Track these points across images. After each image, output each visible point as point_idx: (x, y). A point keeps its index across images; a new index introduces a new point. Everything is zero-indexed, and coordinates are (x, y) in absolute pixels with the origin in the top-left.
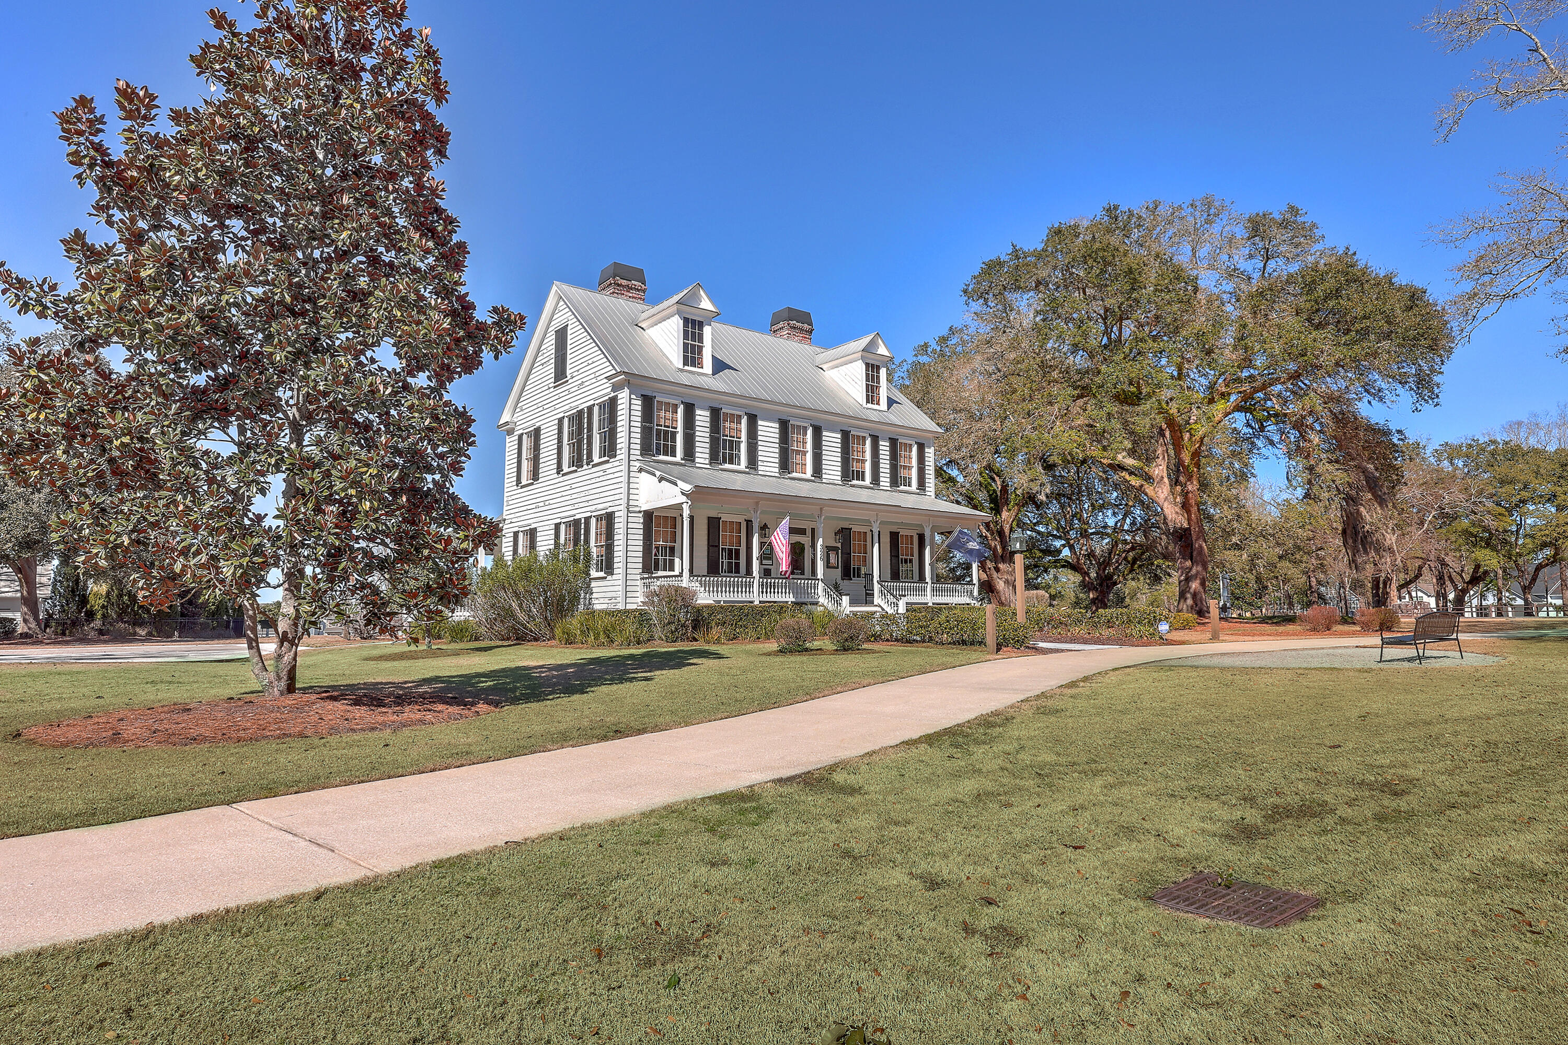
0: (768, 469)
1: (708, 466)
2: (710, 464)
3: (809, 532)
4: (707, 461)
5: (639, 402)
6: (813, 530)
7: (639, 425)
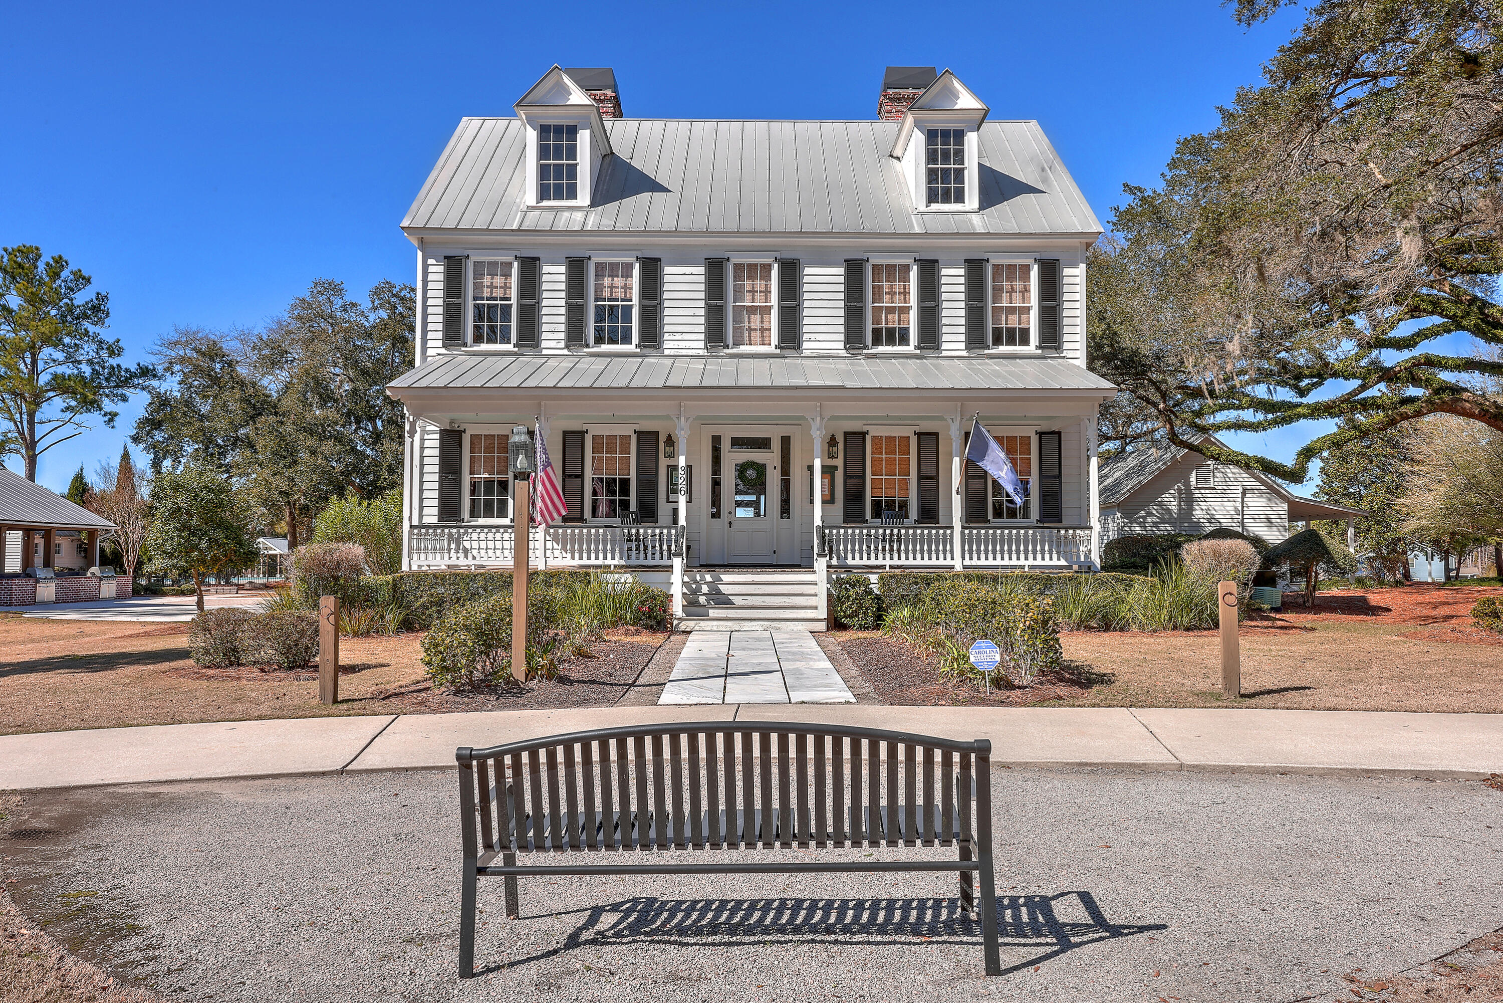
0: (682, 344)
1: (566, 352)
2: (567, 347)
3: (776, 445)
4: (562, 344)
5: (441, 269)
6: (786, 442)
7: (440, 302)
